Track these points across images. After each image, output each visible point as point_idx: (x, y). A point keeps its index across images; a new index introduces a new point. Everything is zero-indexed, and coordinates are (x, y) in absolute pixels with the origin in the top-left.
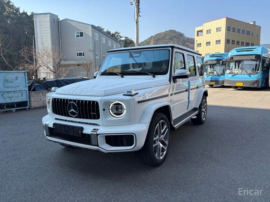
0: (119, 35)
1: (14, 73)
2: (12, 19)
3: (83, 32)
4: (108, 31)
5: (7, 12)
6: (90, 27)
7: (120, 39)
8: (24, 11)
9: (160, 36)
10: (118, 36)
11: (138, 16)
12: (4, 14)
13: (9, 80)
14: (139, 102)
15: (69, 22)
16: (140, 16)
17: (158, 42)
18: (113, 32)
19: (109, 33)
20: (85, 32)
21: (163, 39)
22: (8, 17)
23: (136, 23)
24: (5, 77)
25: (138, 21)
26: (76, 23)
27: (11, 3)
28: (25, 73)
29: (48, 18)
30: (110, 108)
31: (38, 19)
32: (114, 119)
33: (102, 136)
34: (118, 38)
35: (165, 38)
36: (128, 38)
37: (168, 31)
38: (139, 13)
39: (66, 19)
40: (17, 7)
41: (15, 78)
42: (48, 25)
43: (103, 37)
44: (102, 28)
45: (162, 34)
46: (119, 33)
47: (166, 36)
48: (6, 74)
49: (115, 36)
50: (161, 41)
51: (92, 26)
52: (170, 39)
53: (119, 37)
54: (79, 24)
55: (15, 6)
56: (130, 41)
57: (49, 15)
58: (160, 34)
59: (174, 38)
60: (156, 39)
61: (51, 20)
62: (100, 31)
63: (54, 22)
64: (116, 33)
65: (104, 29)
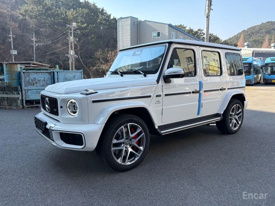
0: (202, 32)
1: (72, 73)
2: (104, 25)
3: (160, 31)
4: (190, 29)
5: (100, 19)
6: (167, 26)
7: (203, 36)
8: (114, 17)
9: (253, 29)
10: (200, 33)
11: (210, 9)
12: (98, 21)
13: (68, 79)
14: (94, 102)
15: (147, 23)
16: (212, 10)
17: (251, 36)
18: (195, 30)
19: (191, 31)
20: (162, 32)
21: (258, 32)
22: (101, 23)
23: (207, 17)
24: (65, 76)
25: (209, 15)
26: (154, 23)
27: (104, 11)
28: (81, 72)
29: (129, 22)
30: (68, 106)
31: (120, 23)
32: (69, 117)
33: (57, 132)
34: (200, 36)
35: (260, 32)
36: (212, 34)
37: (265, 24)
38: (211, 6)
39: (145, 20)
40: (109, 14)
41: (73, 76)
42: (129, 28)
43: (180, 36)
44: (184, 26)
45: (257, 27)
46: (202, 30)
47: (262, 30)
48: (66, 73)
49: (197, 33)
50: (255, 35)
51: (169, 25)
52: (266, 32)
53: (202, 34)
54: (157, 24)
55: (107, 13)
56: (215, 37)
57: (130, 19)
58: (255, 27)
59: (272, 31)
60: (248, 33)
61: (131, 23)
62: (177, 30)
63: (134, 25)
64: (199, 30)
65: (186, 27)
